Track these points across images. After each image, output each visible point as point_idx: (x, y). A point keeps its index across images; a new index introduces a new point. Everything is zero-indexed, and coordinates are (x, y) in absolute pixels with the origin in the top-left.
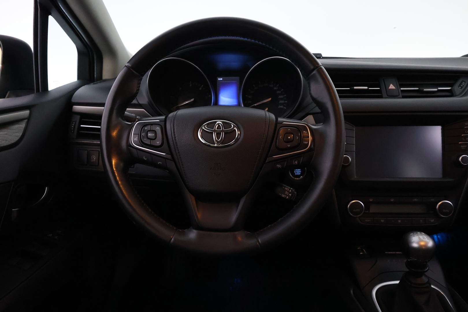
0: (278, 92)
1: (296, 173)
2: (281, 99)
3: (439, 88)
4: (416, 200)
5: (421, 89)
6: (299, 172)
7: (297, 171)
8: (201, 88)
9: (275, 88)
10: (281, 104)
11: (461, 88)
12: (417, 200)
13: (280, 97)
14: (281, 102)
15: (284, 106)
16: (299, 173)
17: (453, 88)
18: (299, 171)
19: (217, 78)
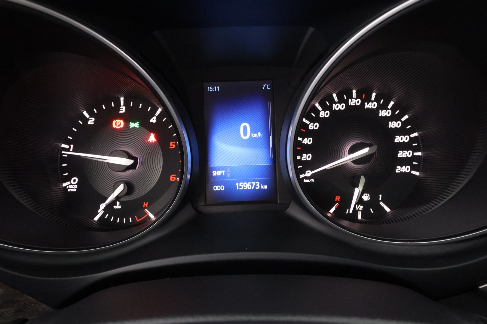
0: (393, 125)
2: (404, 146)
8: (155, 118)
9: (383, 113)
10: (404, 162)
13: (398, 139)
14: (402, 154)
15: (413, 168)
19: (205, 84)
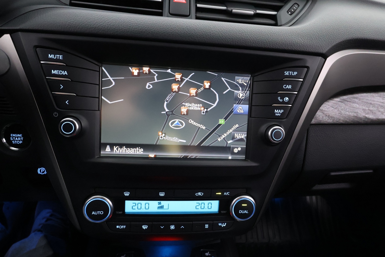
1: (13, 140)
3: (258, 11)
4: (200, 194)
5: (230, 9)
6: (19, 139)
7: (15, 137)
11: (290, 15)
12: (202, 194)
16: (19, 141)
17: (279, 12)
18: (19, 137)
